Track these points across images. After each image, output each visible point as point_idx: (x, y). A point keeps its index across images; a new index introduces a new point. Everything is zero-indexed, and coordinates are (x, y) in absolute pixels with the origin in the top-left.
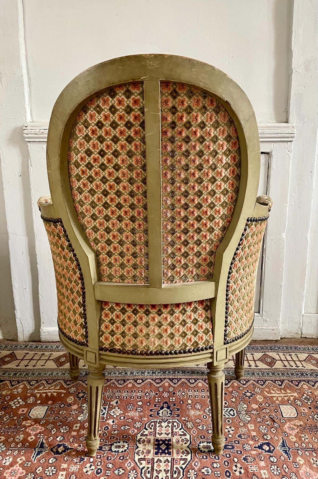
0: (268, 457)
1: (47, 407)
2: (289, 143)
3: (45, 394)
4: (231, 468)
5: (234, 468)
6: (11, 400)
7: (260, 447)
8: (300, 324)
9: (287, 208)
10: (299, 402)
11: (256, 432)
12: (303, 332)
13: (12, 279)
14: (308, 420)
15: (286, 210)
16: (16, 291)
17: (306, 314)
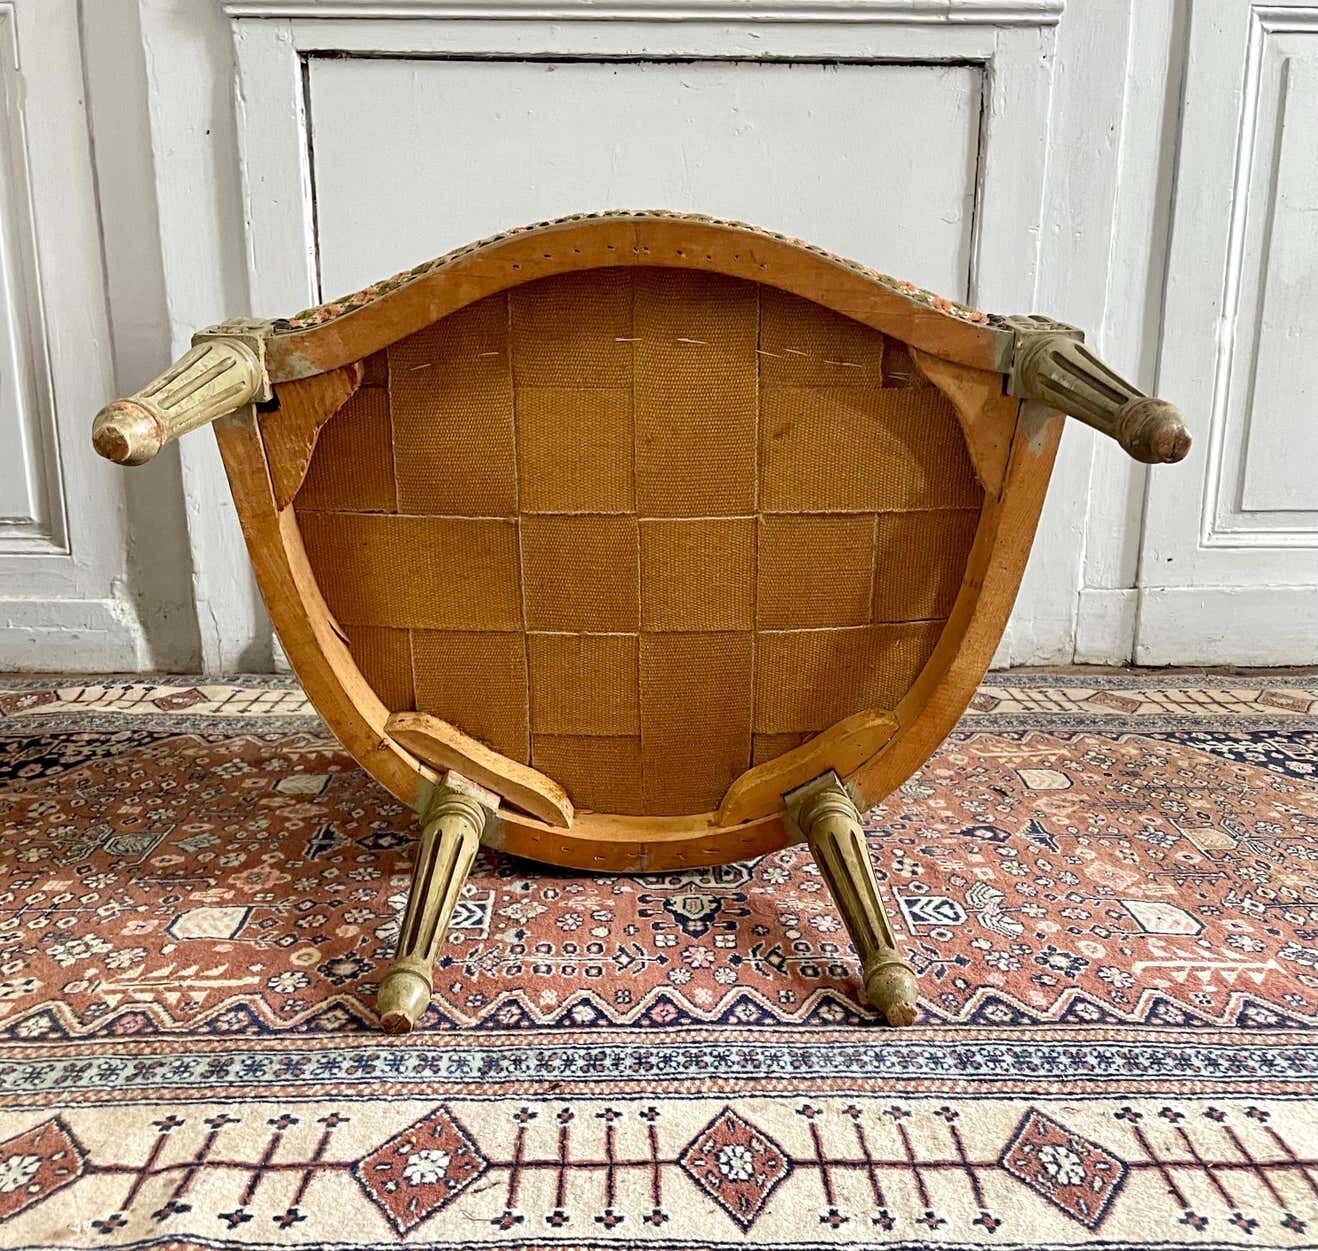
0: (991, 847)
1: (324, 778)
2: (1045, 31)
3: (314, 755)
4: (888, 866)
5: (896, 865)
6: (213, 763)
7: (970, 832)
8: (1070, 621)
9: (1038, 244)
10: (1074, 765)
11: (953, 810)
12: (1081, 647)
13: (184, 471)
14: (1102, 793)
15: (1034, 248)
16: (196, 513)
17: (1088, 590)
